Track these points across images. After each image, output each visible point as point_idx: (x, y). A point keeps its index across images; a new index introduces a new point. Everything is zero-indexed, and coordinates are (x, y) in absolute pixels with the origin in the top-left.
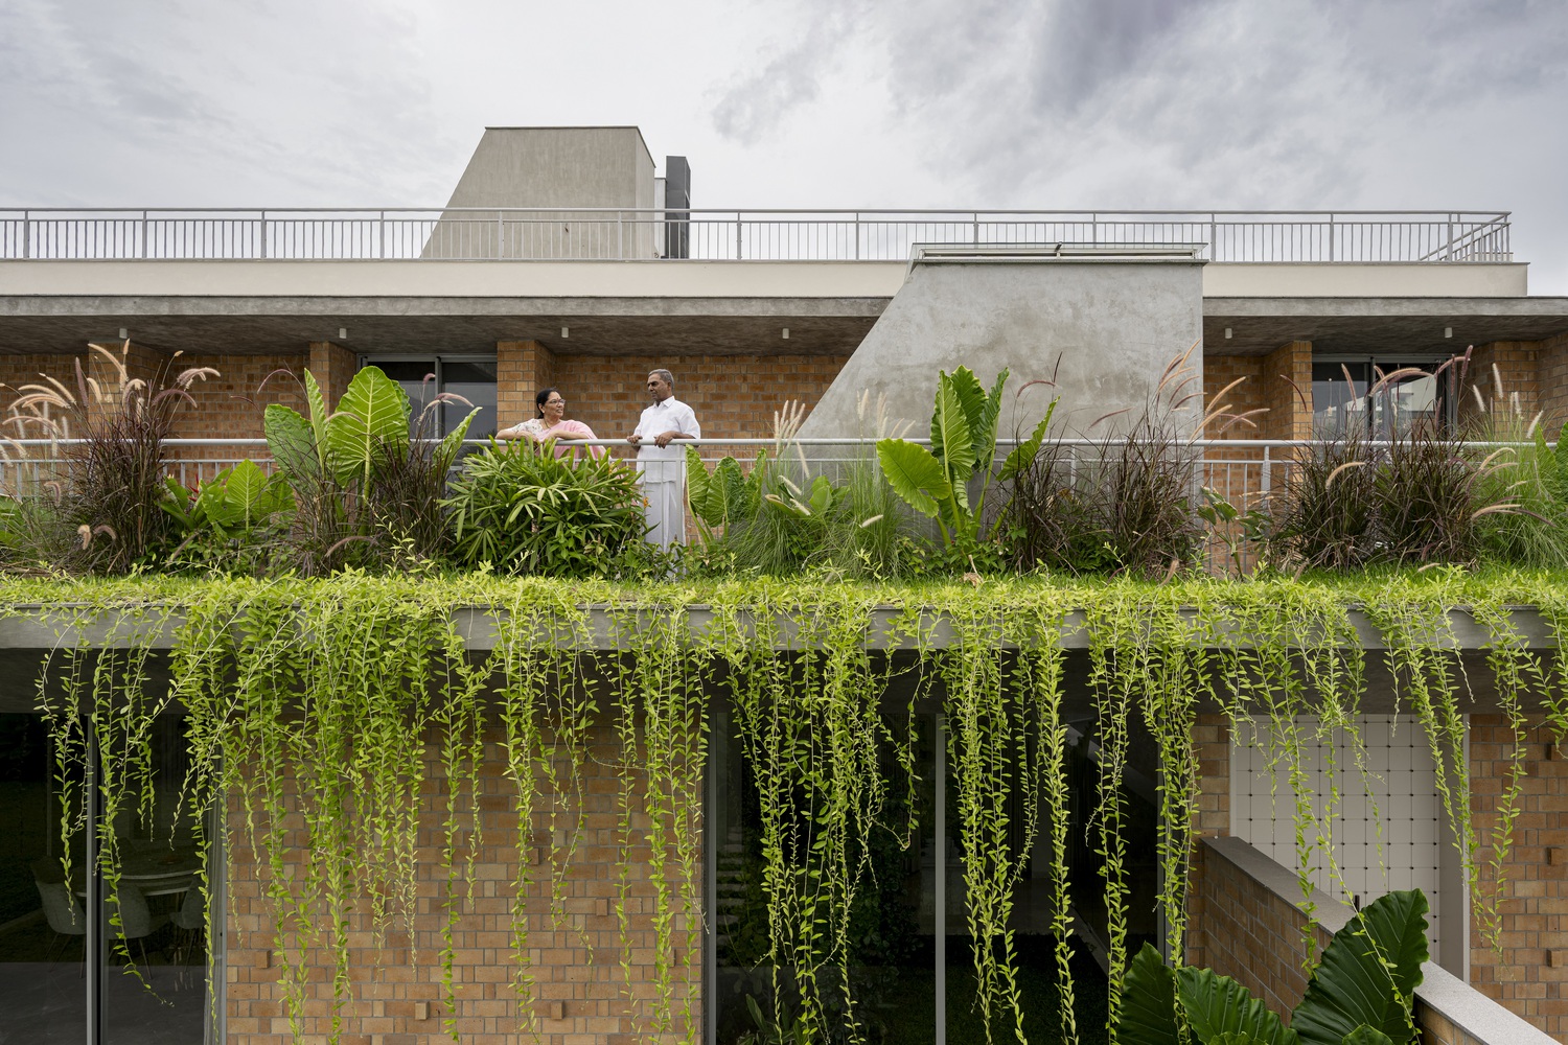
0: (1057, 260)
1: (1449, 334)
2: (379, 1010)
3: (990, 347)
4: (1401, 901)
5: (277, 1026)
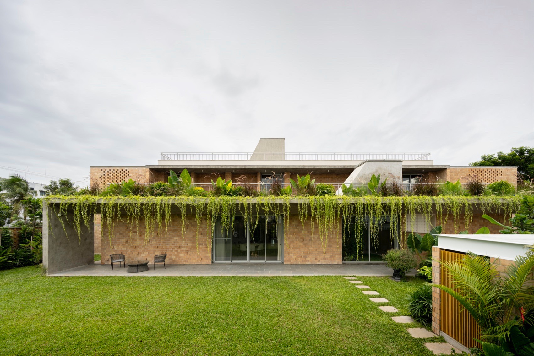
0: (384, 161)
1: (423, 171)
2: (303, 253)
3: (376, 172)
5: (290, 255)
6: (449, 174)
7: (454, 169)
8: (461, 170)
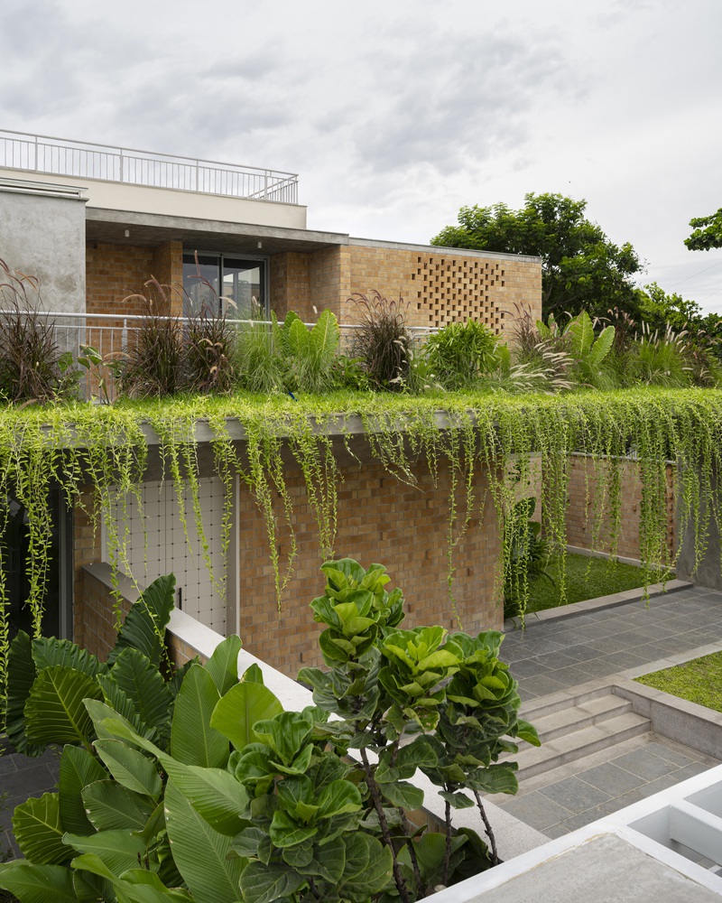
1: (260, 244)
4: (164, 581)
6: (348, 267)
7: (365, 249)
8: (388, 257)
